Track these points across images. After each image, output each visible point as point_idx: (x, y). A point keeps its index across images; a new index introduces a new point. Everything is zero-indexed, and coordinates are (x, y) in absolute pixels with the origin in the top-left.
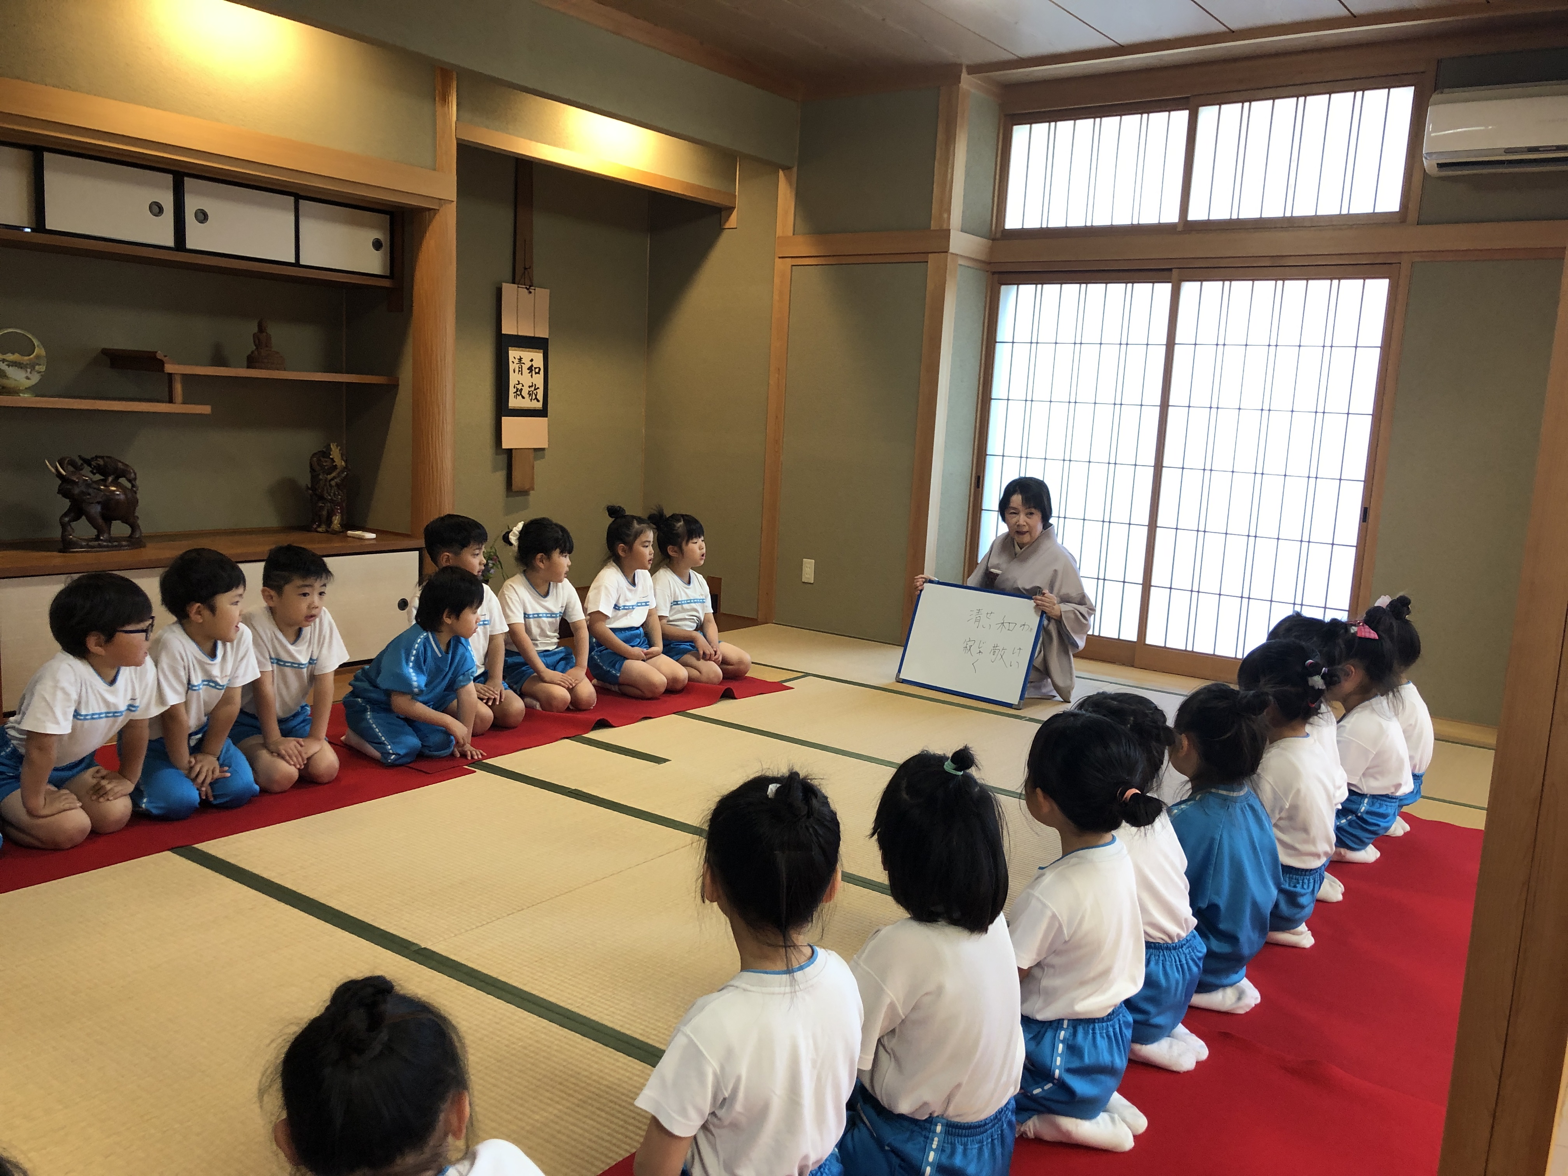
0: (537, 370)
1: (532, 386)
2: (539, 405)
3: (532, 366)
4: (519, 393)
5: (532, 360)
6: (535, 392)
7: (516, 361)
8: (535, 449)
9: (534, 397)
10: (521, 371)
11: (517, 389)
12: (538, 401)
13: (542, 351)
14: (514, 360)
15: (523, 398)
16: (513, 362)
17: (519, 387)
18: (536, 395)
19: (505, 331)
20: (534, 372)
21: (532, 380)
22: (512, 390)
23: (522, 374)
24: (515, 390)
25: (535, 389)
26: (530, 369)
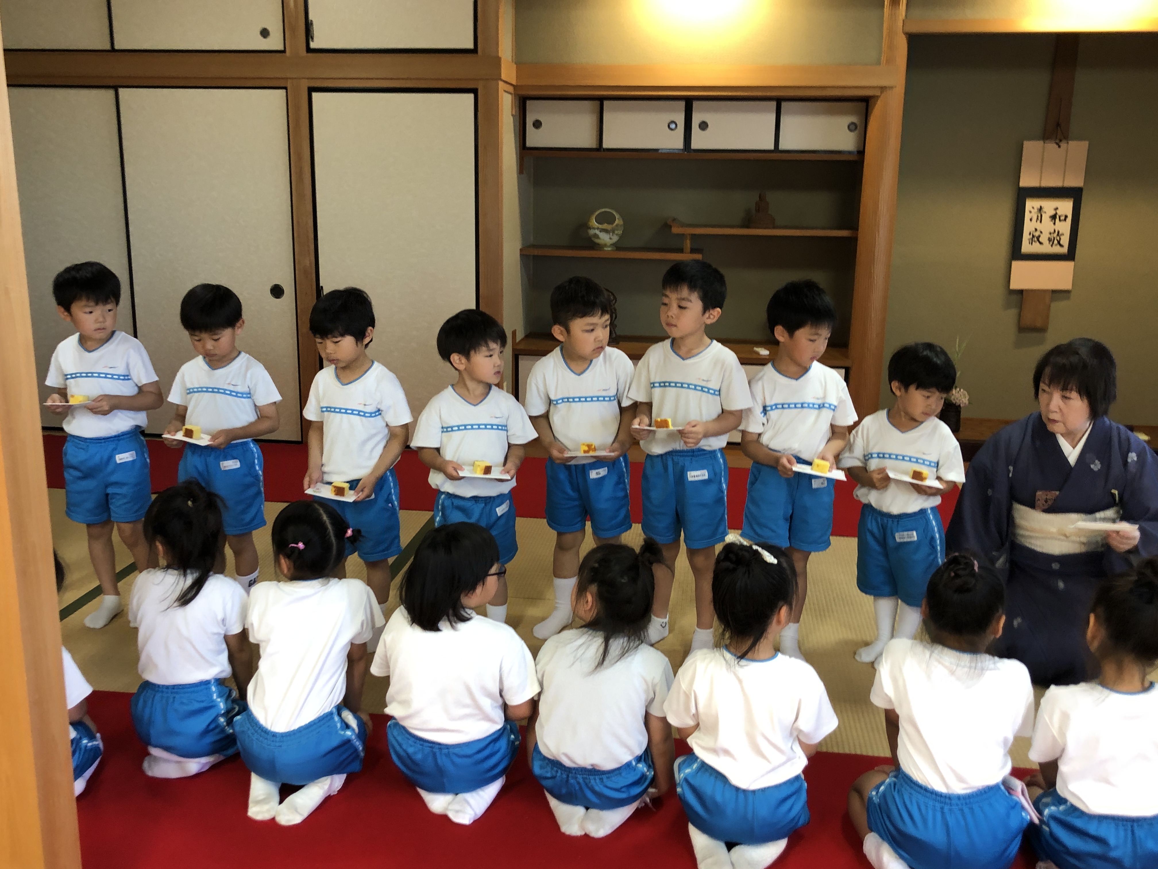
0: (1063, 218)
1: (1054, 232)
2: (1065, 250)
3: (1056, 213)
4: (1035, 239)
5: (1056, 209)
6: (1058, 238)
7: (1036, 210)
8: (1053, 291)
9: (1056, 242)
10: (1040, 219)
11: (1033, 236)
12: (1061, 246)
13: (1073, 199)
14: (1032, 210)
15: (1041, 243)
16: (1030, 212)
17: (1037, 234)
18: (1059, 242)
19: (1022, 184)
20: (1057, 220)
21: (1054, 227)
22: (1026, 237)
23: (1041, 222)
24: (1031, 236)
25: (1058, 235)
26: (1054, 217)
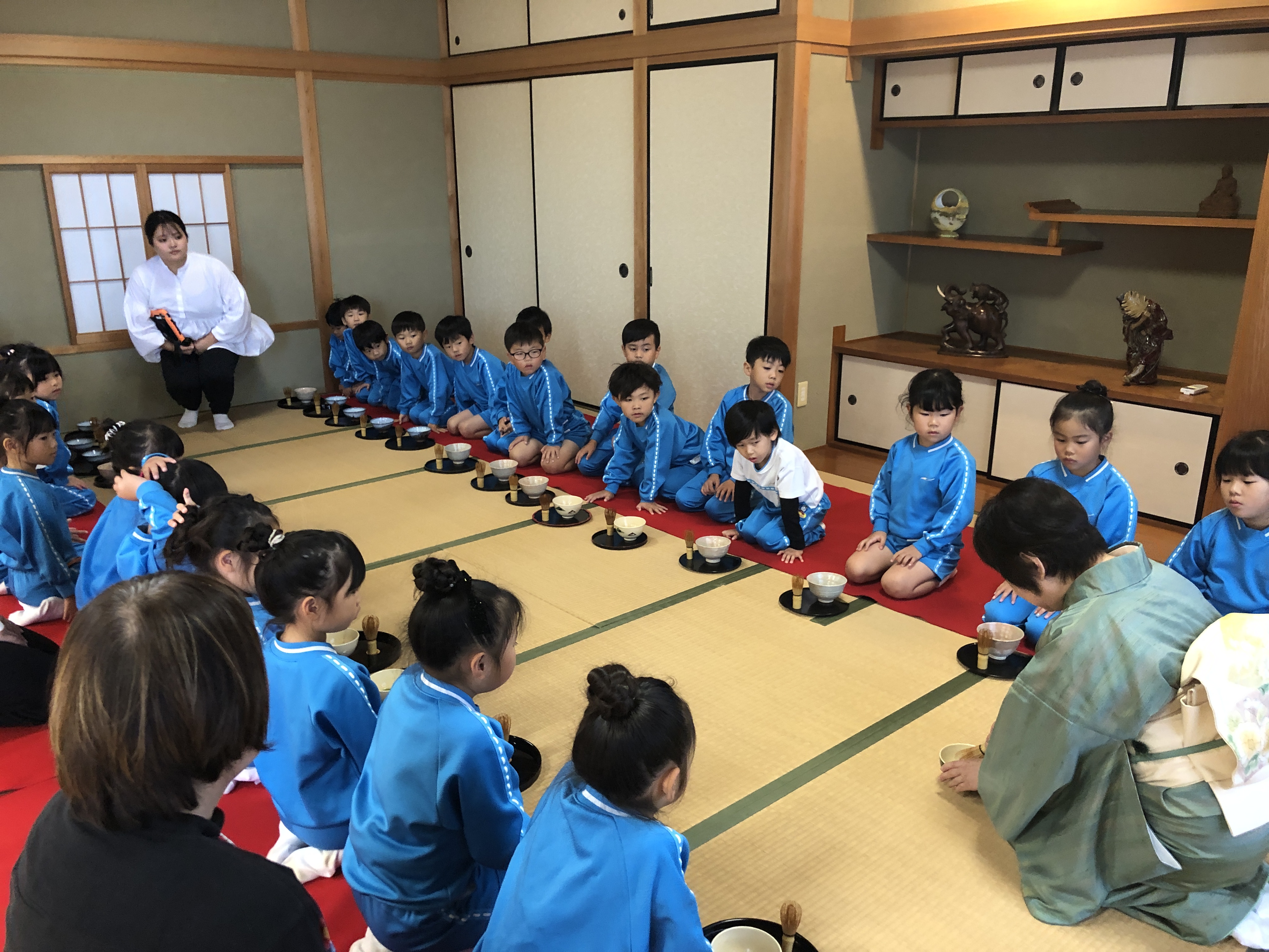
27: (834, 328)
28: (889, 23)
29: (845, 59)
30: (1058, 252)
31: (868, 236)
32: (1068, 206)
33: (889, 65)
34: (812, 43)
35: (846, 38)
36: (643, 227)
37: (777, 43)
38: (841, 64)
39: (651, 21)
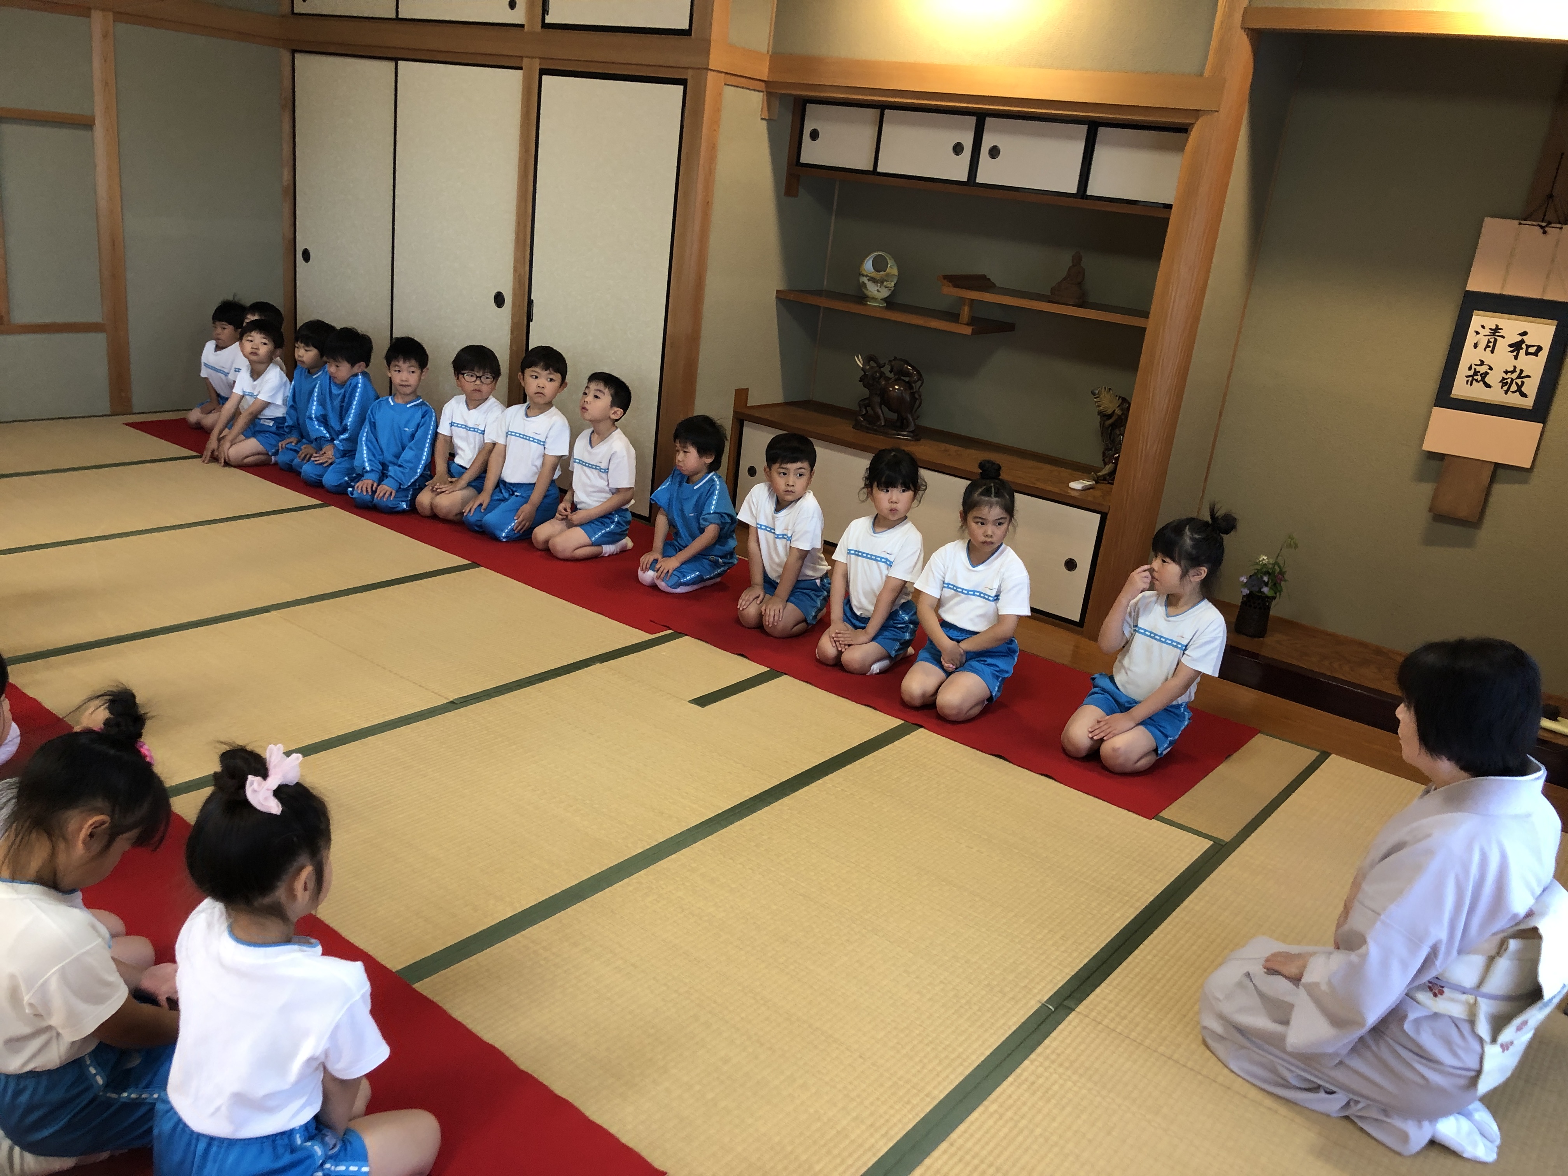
0: (1533, 350)
1: (1514, 371)
2: (1528, 403)
3: (1523, 341)
4: (1479, 378)
5: (1525, 334)
6: (1519, 381)
7: (1487, 331)
8: (1496, 463)
9: (1514, 387)
10: (1491, 347)
11: (1476, 373)
12: (1524, 395)
13: (1556, 322)
14: (1480, 330)
15: (1488, 386)
16: (1477, 333)
17: (1482, 369)
18: (1519, 388)
19: (1473, 286)
20: (1523, 352)
21: (1515, 363)
22: (1463, 371)
23: (1492, 352)
24: (1471, 372)
25: (1519, 377)
26: (1516, 347)
27: (736, 390)
28: (810, 63)
29: (761, 94)
30: (968, 331)
31: (777, 291)
32: (982, 283)
33: (809, 106)
34: (726, 73)
35: (763, 71)
36: (524, 252)
37: (688, 68)
38: (756, 99)
39: (546, 16)
